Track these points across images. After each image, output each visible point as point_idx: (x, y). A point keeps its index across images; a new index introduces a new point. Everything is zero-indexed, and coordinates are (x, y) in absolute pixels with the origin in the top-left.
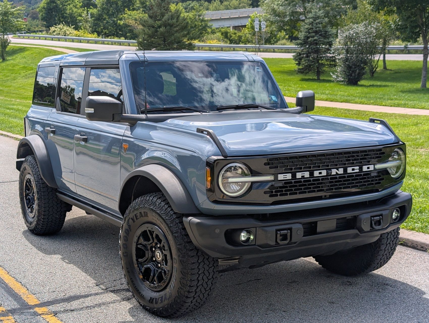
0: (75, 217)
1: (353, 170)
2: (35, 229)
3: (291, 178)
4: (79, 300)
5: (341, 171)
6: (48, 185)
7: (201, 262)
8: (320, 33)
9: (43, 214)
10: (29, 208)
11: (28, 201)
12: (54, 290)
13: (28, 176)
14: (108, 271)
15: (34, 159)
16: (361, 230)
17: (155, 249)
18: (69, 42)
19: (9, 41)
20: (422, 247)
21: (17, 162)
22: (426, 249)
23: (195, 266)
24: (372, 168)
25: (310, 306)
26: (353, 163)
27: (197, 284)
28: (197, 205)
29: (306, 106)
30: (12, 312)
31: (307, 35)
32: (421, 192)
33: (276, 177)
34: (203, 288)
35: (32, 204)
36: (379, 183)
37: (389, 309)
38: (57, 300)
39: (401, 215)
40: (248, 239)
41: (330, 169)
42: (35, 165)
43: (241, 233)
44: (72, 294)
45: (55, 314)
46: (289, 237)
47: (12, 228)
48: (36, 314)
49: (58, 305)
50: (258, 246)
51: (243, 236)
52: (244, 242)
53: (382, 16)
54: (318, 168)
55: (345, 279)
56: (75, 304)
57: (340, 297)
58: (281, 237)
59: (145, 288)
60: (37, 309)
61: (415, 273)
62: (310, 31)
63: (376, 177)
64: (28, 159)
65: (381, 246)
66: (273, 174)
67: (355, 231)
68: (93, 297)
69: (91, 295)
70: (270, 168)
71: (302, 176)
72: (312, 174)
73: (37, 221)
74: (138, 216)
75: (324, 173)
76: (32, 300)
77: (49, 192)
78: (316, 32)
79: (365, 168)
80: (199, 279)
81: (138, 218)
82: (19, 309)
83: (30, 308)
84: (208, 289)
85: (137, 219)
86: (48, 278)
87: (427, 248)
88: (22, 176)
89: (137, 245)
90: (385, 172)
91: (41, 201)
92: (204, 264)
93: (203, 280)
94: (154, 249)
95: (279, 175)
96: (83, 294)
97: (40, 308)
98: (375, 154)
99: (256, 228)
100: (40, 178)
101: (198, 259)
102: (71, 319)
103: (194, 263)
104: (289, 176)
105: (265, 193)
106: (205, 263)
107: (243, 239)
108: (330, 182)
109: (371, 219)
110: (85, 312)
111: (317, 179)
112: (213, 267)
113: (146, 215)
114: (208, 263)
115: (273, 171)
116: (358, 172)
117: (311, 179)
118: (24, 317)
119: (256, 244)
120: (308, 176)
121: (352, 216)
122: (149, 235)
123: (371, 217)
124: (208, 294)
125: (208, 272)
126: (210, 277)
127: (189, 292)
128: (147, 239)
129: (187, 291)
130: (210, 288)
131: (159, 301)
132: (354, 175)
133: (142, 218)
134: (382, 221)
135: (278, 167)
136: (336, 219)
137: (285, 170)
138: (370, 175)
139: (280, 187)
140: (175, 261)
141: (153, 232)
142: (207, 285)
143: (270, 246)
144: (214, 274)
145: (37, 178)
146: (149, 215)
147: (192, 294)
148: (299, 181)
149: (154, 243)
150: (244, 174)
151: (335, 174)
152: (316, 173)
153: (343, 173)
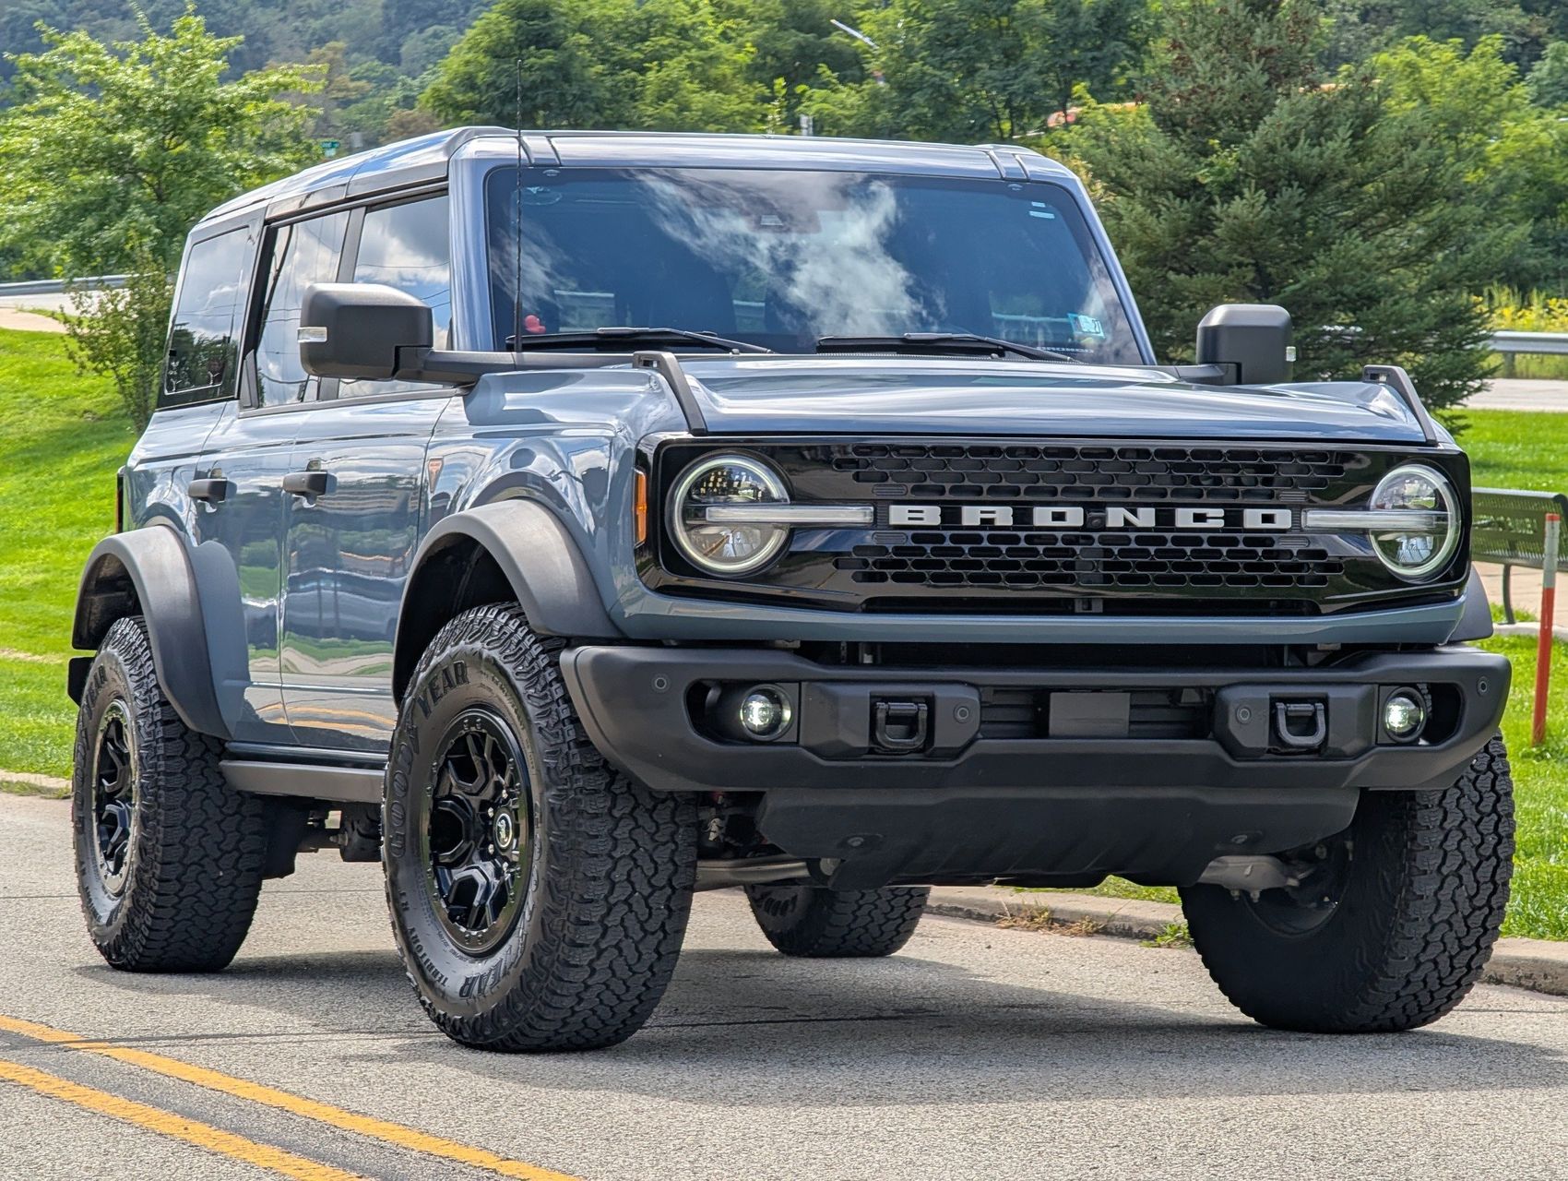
1: (1200, 518)
2: (124, 935)
3: (937, 522)
4: (231, 1038)
6: (187, 728)
7: (621, 818)
10: (108, 857)
11: (104, 828)
16: (1231, 745)
17: (495, 812)
21: (74, 663)
23: (602, 827)
24: (1283, 519)
26: (1198, 495)
27: (606, 898)
28: (608, 607)
29: (1239, 366)
33: (882, 514)
34: (632, 916)
38: (151, 1038)
40: (775, 722)
41: (1101, 507)
42: (140, 650)
43: (748, 698)
46: (922, 727)
50: (808, 748)
51: (756, 713)
52: (758, 730)
54: (1049, 496)
56: (209, 1041)
58: (892, 726)
59: (455, 953)
60: (70, 1045)
63: (1303, 555)
65: (1416, 879)
66: (873, 502)
67: (1209, 749)
70: (857, 477)
71: (982, 520)
72: (1023, 516)
74: (438, 689)
75: (1075, 516)
76: (57, 1037)
77: (189, 762)
79: (1252, 519)
80: (616, 876)
81: (441, 696)
82: (10, 1046)
83: (50, 1044)
84: (653, 925)
85: (435, 699)
89: (436, 801)
91: (156, 796)
92: (638, 826)
93: (632, 884)
94: (490, 812)
95: (893, 508)
97: (84, 1044)
98: (1295, 470)
99: (800, 682)
100: (157, 699)
101: (614, 806)
104: (931, 516)
105: (839, 564)
106: (640, 822)
107: (756, 722)
108: (1101, 553)
109: (1274, 706)
111: (1046, 536)
112: (672, 846)
113: (462, 678)
114: (651, 827)
115: (867, 489)
116: (1223, 530)
117: (1022, 534)
119: (801, 743)
120: (1010, 523)
121: (1197, 690)
122: (474, 757)
123: (1274, 701)
124: (657, 951)
125: (652, 860)
126: (660, 880)
127: (579, 922)
128: (466, 772)
129: (572, 919)
130: (663, 925)
131: (490, 981)
132: (1205, 536)
133: (451, 692)
134: (1321, 719)
135: (887, 479)
136: (1125, 689)
137: (914, 490)
138: (1276, 547)
139: (898, 550)
140: (537, 816)
141: (484, 736)
142: (650, 908)
143: (852, 754)
144: (676, 872)
145: (144, 701)
146: (471, 673)
147: (591, 935)
148: (971, 536)
149: (490, 788)
150: (766, 497)
151: (1122, 524)
152: (1042, 516)
153: (1153, 525)
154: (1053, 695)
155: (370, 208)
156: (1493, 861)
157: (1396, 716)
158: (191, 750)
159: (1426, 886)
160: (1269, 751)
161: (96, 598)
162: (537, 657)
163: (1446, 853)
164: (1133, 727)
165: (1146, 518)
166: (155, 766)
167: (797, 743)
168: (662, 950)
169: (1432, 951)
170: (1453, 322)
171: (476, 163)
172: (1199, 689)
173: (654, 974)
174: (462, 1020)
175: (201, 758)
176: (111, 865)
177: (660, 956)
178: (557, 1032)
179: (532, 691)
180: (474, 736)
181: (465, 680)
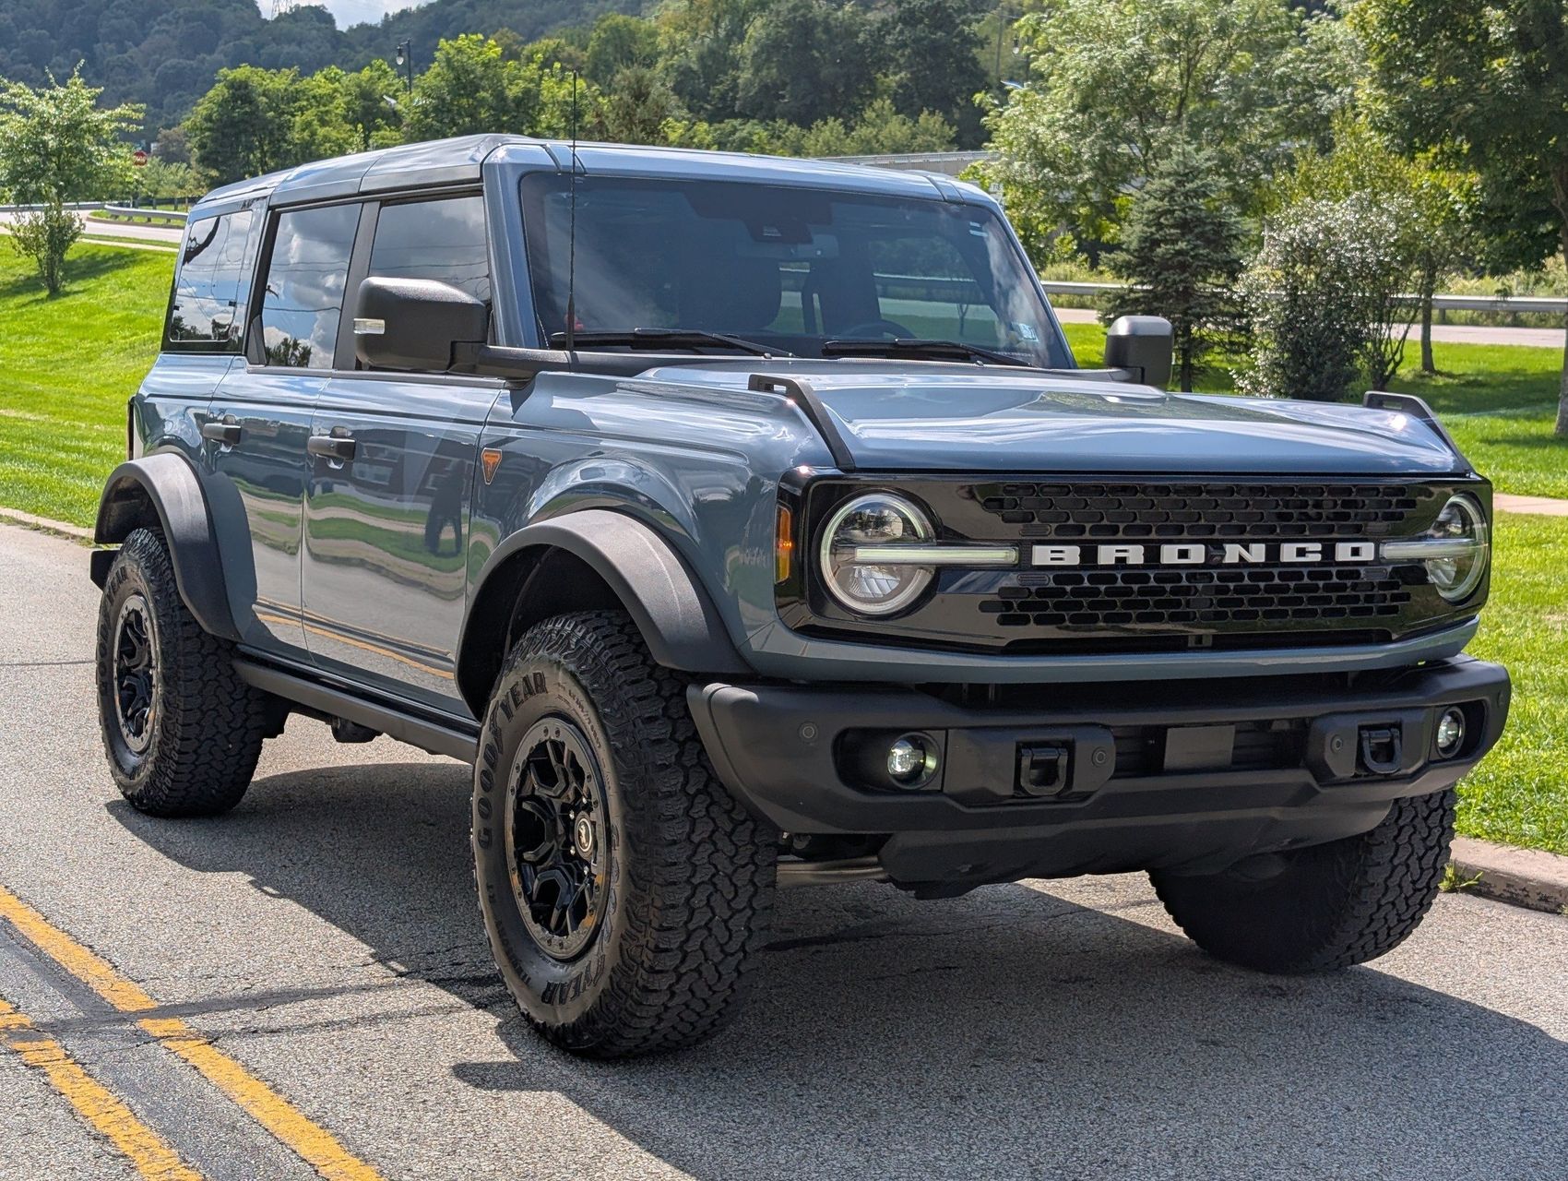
0: (294, 769)
1: (1301, 552)
2: (146, 793)
3: (1076, 561)
4: (300, 1004)
5: (1257, 553)
6: (202, 630)
8: (1197, 231)
9: (179, 734)
10: (128, 719)
11: (126, 696)
12: (210, 971)
13: (134, 603)
14: (408, 925)
15: (160, 540)
16: (1322, 773)
17: (575, 816)
19: (77, 224)
20: (1545, 899)
21: (95, 555)
22: (1559, 906)
24: (1367, 550)
25: (1132, 1049)
26: (1301, 530)
28: (738, 643)
29: (1143, 370)
30: (58, 1029)
31: (1152, 234)
32: (1544, 732)
33: (1025, 555)
35: (140, 705)
36: (1394, 610)
37: (1417, 1069)
38: (221, 1002)
40: (918, 770)
41: (1219, 544)
42: (160, 560)
43: (891, 745)
44: (275, 987)
45: (213, 1039)
46: (1062, 773)
47: (65, 792)
48: (143, 1038)
49: (223, 1015)
50: (952, 796)
51: (900, 759)
52: (899, 777)
53: (1421, 174)
54: (1175, 533)
55: (1262, 980)
56: (283, 1014)
57: (1242, 1030)
58: (1035, 772)
60: (146, 1024)
61: (1516, 972)
62: (1162, 220)
63: (1383, 586)
64: (135, 541)
66: (1015, 544)
67: (1302, 776)
68: (349, 997)
69: (342, 991)
70: (1006, 519)
71: (1118, 559)
72: (1152, 555)
73: (155, 763)
75: (1197, 554)
76: (128, 998)
77: (205, 657)
78: (1184, 226)
79: (1343, 552)
81: (522, 701)
82: (83, 1021)
83: (124, 1018)
85: (521, 704)
86: (189, 937)
87: (1560, 900)
88: (112, 601)
89: (519, 800)
90: (1414, 572)
91: (176, 684)
95: (1037, 549)
96: (316, 987)
97: (158, 1021)
98: (1380, 504)
99: (946, 729)
100: (176, 603)
102: (270, 1056)
104: (1071, 555)
105: (985, 607)
107: (899, 769)
108: (1219, 590)
109: (1360, 735)
110: (320, 1036)
111: (1172, 573)
113: (540, 685)
115: (1015, 530)
116: (1319, 564)
117: (1152, 572)
118: (97, 1044)
119: (945, 790)
120: (1141, 561)
121: (1290, 721)
122: (554, 762)
123: (1361, 729)
128: (548, 777)
132: (1305, 571)
133: (532, 699)
134: (1396, 744)
135: (1033, 519)
136: (1232, 723)
137: (1058, 529)
138: (1362, 579)
139: (1040, 592)
141: (563, 744)
143: (995, 800)
146: (550, 683)
148: (1106, 575)
149: (571, 793)
150: (910, 538)
151: (1237, 561)
152: (1169, 554)
153: (1263, 560)
154: (1169, 730)
155: (386, 202)
157: (1445, 732)
158: (207, 646)
160: (1356, 776)
167: (941, 791)
171: (508, 167)
174: (545, 1024)
175: (215, 654)
179: (608, 710)
180: (553, 742)
181: (545, 690)
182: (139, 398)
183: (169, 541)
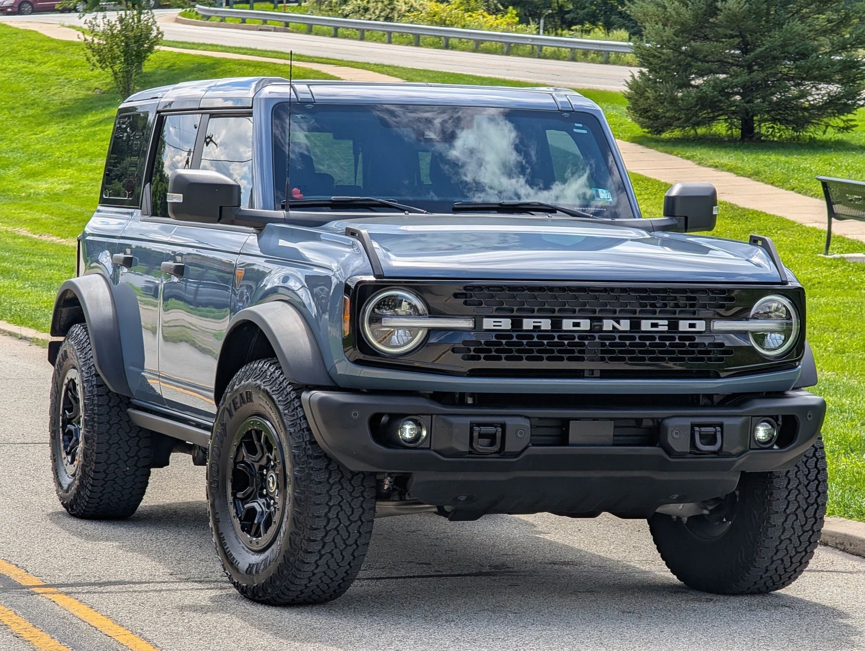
1: (654, 325)
2: (75, 500)
4: (123, 585)
6: (110, 391)
7: (334, 484)
10: (68, 454)
11: (66, 437)
13: (72, 374)
15: (86, 331)
17: (267, 472)
18: (400, 43)
23: (323, 489)
24: (701, 326)
26: (654, 313)
27: (325, 527)
28: (328, 370)
29: (686, 218)
33: (479, 324)
34: (339, 537)
35: (74, 442)
36: (721, 359)
38: (80, 584)
39: (779, 434)
41: (600, 319)
42: (86, 344)
43: (404, 423)
44: (114, 580)
45: (68, 594)
46: (498, 441)
48: (31, 593)
49: (79, 587)
50: (435, 451)
51: (408, 431)
52: (408, 441)
54: (572, 313)
56: (113, 588)
58: (482, 440)
59: (244, 548)
60: (36, 590)
63: (712, 345)
64: (72, 333)
65: (772, 516)
66: (472, 317)
67: (657, 452)
68: (152, 584)
69: (150, 582)
70: (465, 303)
71: (534, 326)
72: (557, 324)
74: (237, 403)
75: (585, 325)
76: (28, 580)
77: (111, 408)
79: (684, 326)
80: (330, 515)
81: (239, 407)
82: (2, 588)
83: (23, 588)
84: (350, 541)
85: (236, 409)
86: (75, 563)
88: (59, 374)
89: (235, 463)
91: (93, 426)
92: (343, 488)
93: (339, 519)
94: (265, 471)
95: (485, 320)
96: (137, 581)
97: (42, 588)
99: (432, 415)
100: (94, 373)
101: (330, 477)
102: (96, 599)
103: (320, 483)
104: (506, 324)
105: (455, 350)
106: (344, 486)
107: (408, 436)
108: (599, 345)
109: (693, 429)
110: (127, 594)
111: (569, 336)
112: (362, 499)
113: (249, 398)
114: (350, 488)
115: (471, 310)
116: (667, 332)
117: (556, 334)
118: (6, 595)
119: (432, 448)
120: (549, 328)
122: (256, 442)
123: (693, 426)
124: (353, 555)
125: (350, 506)
126: (355, 517)
127: (309, 540)
128: (252, 450)
129: (306, 538)
130: (356, 541)
131: (262, 567)
132: (657, 335)
133: (244, 406)
134: (719, 436)
135: (482, 304)
136: (611, 419)
137: (497, 310)
138: (696, 341)
139: (487, 343)
140: (288, 480)
141: (261, 431)
142: (349, 532)
143: (460, 454)
144: (363, 512)
145: (87, 373)
146: (255, 397)
147: (316, 547)
148: (528, 335)
149: (265, 459)
150: (415, 313)
151: (611, 329)
152: (567, 324)
153: (629, 329)
154: (571, 422)
155: (212, 116)
156: (815, 506)
157: (761, 433)
158: (112, 401)
159: (777, 520)
160: (690, 453)
161: (64, 310)
162: (290, 393)
163: (789, 502)
164: (615, 438)
165: (625, 325)
166: (92, 410)
167: (430, 448)
168: (355, 554)
169: (780, 555)
170: (851, 68)
171: (267, 100)
172: (653, 419)
173: (351, 567)
174: (246, 586)
175: (118, 406)
176: (69, 458)
177: (354, 557)
178: (297, 596)
179: (286, 412)
180: (256, 431)
181: (252, 401)
182: (85, 234)
183: (89, 329)
